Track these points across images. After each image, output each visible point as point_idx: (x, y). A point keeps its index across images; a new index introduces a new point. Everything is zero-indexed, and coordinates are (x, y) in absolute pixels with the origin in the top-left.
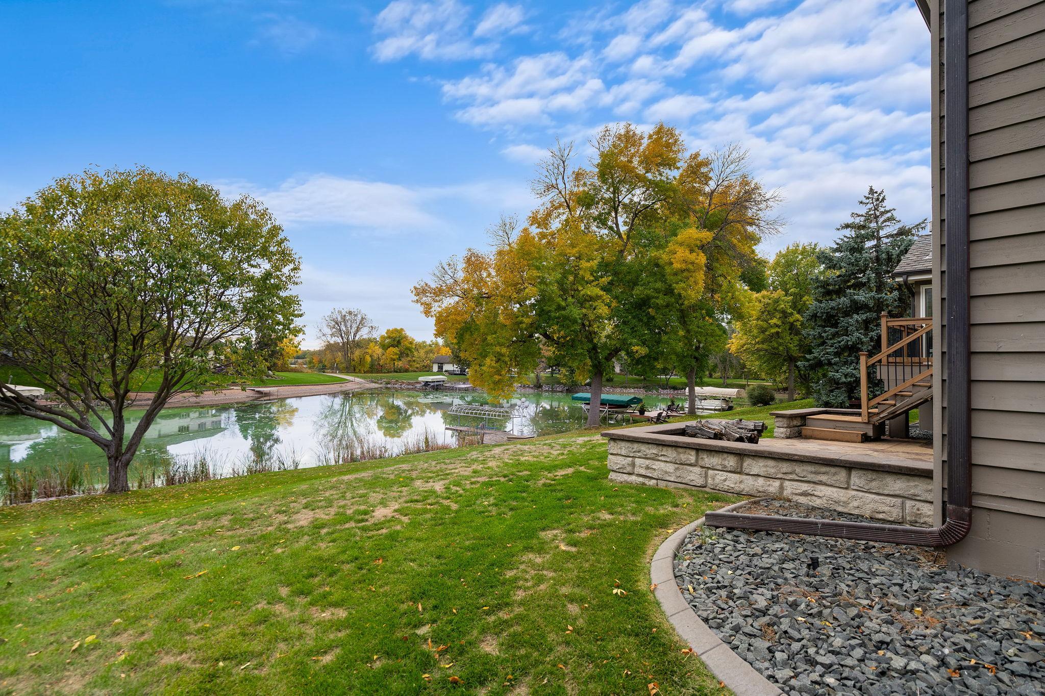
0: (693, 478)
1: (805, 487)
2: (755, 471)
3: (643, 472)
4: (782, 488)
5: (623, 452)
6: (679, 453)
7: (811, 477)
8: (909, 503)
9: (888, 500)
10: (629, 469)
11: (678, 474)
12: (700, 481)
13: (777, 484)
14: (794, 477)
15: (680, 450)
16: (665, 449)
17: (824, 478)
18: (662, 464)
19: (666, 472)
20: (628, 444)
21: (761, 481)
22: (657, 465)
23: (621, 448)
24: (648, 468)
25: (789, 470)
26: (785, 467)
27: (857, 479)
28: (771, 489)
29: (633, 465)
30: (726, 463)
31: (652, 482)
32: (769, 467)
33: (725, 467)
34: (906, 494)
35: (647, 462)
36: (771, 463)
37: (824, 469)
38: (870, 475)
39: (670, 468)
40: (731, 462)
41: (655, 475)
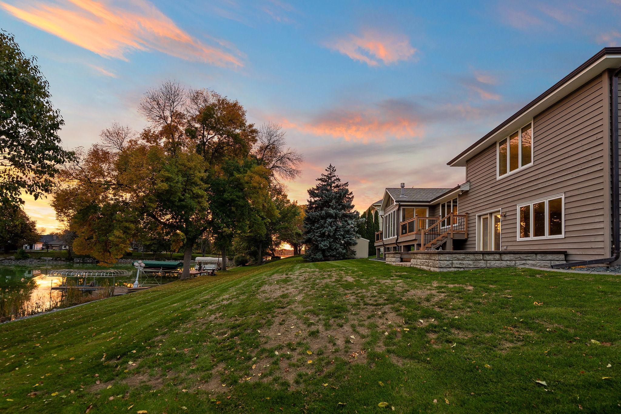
0: (481, 265)
1: (524, 262)
2: (506, 259)
3: (458, 266)
4: (515, 263)
5: (448, 259)
6: (475, 256)
7: (525, 258)
8: (552, 262)
9: (547, 262)
10: (451, 266)
11: (475, 264)
12: (485, 266)
13: (514, 262)
14: (519, 259)
15: (476, 255)
16: (469, 255)
17: (529, 258)
18: (467, 262)
19: (470, 264)
20: (450, 255)
21: (508, 262)
22: (465, 262)
23: (446, 257)
24: (460, 264)
25: (518, 257)
26: (517, 256)
27: (539, 257)
28: (512, 264)
29: (452, 264)
30: (495, 257)
31: (462, 269)
32: (512, 257)
33: (495, 259)
34: (552, 259)
35: (460, 261)
36: (512, 255)
37: (529, 255)
38: (543, 255)
39: (471, 262)
40: (497, 257)
41: (464, 266)
